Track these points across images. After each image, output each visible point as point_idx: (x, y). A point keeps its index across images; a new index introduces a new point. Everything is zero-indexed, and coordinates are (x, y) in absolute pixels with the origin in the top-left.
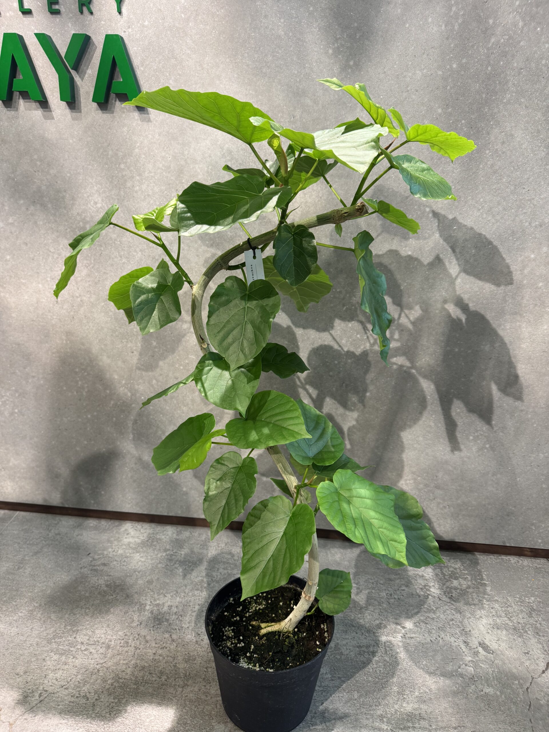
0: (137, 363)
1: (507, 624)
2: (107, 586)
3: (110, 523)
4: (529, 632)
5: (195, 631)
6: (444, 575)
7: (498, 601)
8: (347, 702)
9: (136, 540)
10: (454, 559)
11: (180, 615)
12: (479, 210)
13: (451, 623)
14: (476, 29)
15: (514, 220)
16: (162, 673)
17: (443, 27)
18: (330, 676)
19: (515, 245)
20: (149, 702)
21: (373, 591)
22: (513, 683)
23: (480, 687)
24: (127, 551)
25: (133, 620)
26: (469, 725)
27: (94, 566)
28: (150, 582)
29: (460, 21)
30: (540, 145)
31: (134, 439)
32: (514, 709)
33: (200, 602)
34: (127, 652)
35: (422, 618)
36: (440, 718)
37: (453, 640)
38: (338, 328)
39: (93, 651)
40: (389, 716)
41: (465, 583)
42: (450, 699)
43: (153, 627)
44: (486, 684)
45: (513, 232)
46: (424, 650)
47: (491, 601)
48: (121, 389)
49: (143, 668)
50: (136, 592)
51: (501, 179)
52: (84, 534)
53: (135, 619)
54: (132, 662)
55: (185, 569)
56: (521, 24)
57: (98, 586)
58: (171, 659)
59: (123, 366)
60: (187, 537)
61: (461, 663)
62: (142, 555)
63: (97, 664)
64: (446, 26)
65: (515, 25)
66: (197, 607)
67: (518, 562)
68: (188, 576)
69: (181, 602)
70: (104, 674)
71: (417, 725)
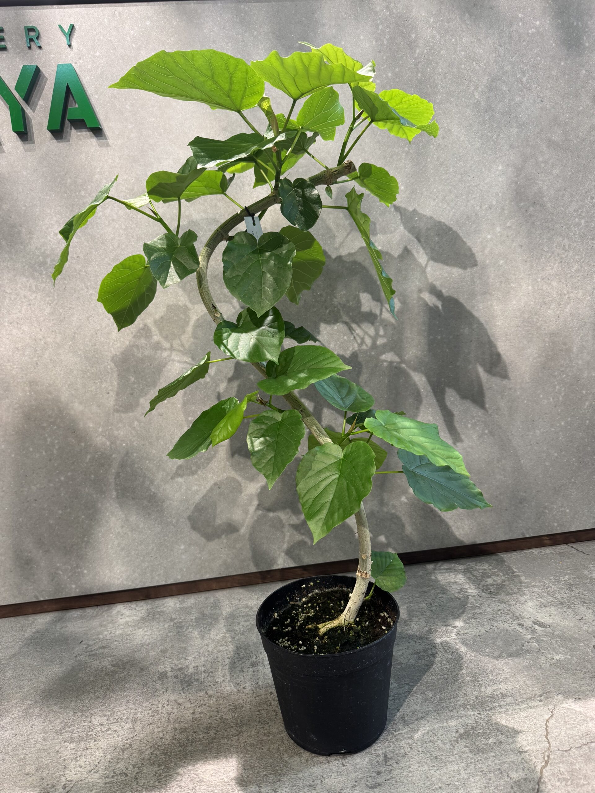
0: (114, 405)
1: (553, 601)
2: (113, 666)
3: (97, 610)
4: (575, 603)
5: (233, 682)
6: (476, 577)
7: (536, 585)
8: (423, 703)
9: (134, 618)
10: (480, 562)
11: (211, 672)
12: (435, 199)
13: (499, 613)
14: (402, 43)
15: (467, 205)
16: (208, 729)
17: (374, 43)
18: (397, 685)
19: (472, 228)
20: (203, 759)
21: (412, 605)
22: (579, 646)
23: (550, 656)
24: (126, 630)
25: (157, 690)
26: (553, 689)
27: (92, 651)
28: (165, 651)
29: (387, 37)
30: (474, 136)
31: (117, 497)
32: (589, 666)
33: (229, 656)
34: (159, 720)
35: (469, 615)
36: (522, 692)
37: (506, 625)
38: (325, 332)
39: (118, 728)
40: (471, 702)
41: (499, 578)
42: (525, 673)
43: (183, 689)
44: (554, 653)
45: (468, 217)
46: (482, 640)
47: (529, 587)
48: (98, 439)
49: (184, 729)
50: (151, 664)
51: (448, 170)
52: (69, 626)
53: (158, 687)
54: (170, 727)
55: (201, 630)
56: (438, 37)
57: (102, 668)
58: (215, 714)
59: (99, 411)
60: (193, 604)
61: (523, 642)
62: (146, 629)
63: (127, 740)
64: (376, 42)
65: (434, 38)
66: (227, 661)
67: (541, 552)
68: (207, 636)
69: (208, 660)
70: (139, 746)
71: (502, 703)
